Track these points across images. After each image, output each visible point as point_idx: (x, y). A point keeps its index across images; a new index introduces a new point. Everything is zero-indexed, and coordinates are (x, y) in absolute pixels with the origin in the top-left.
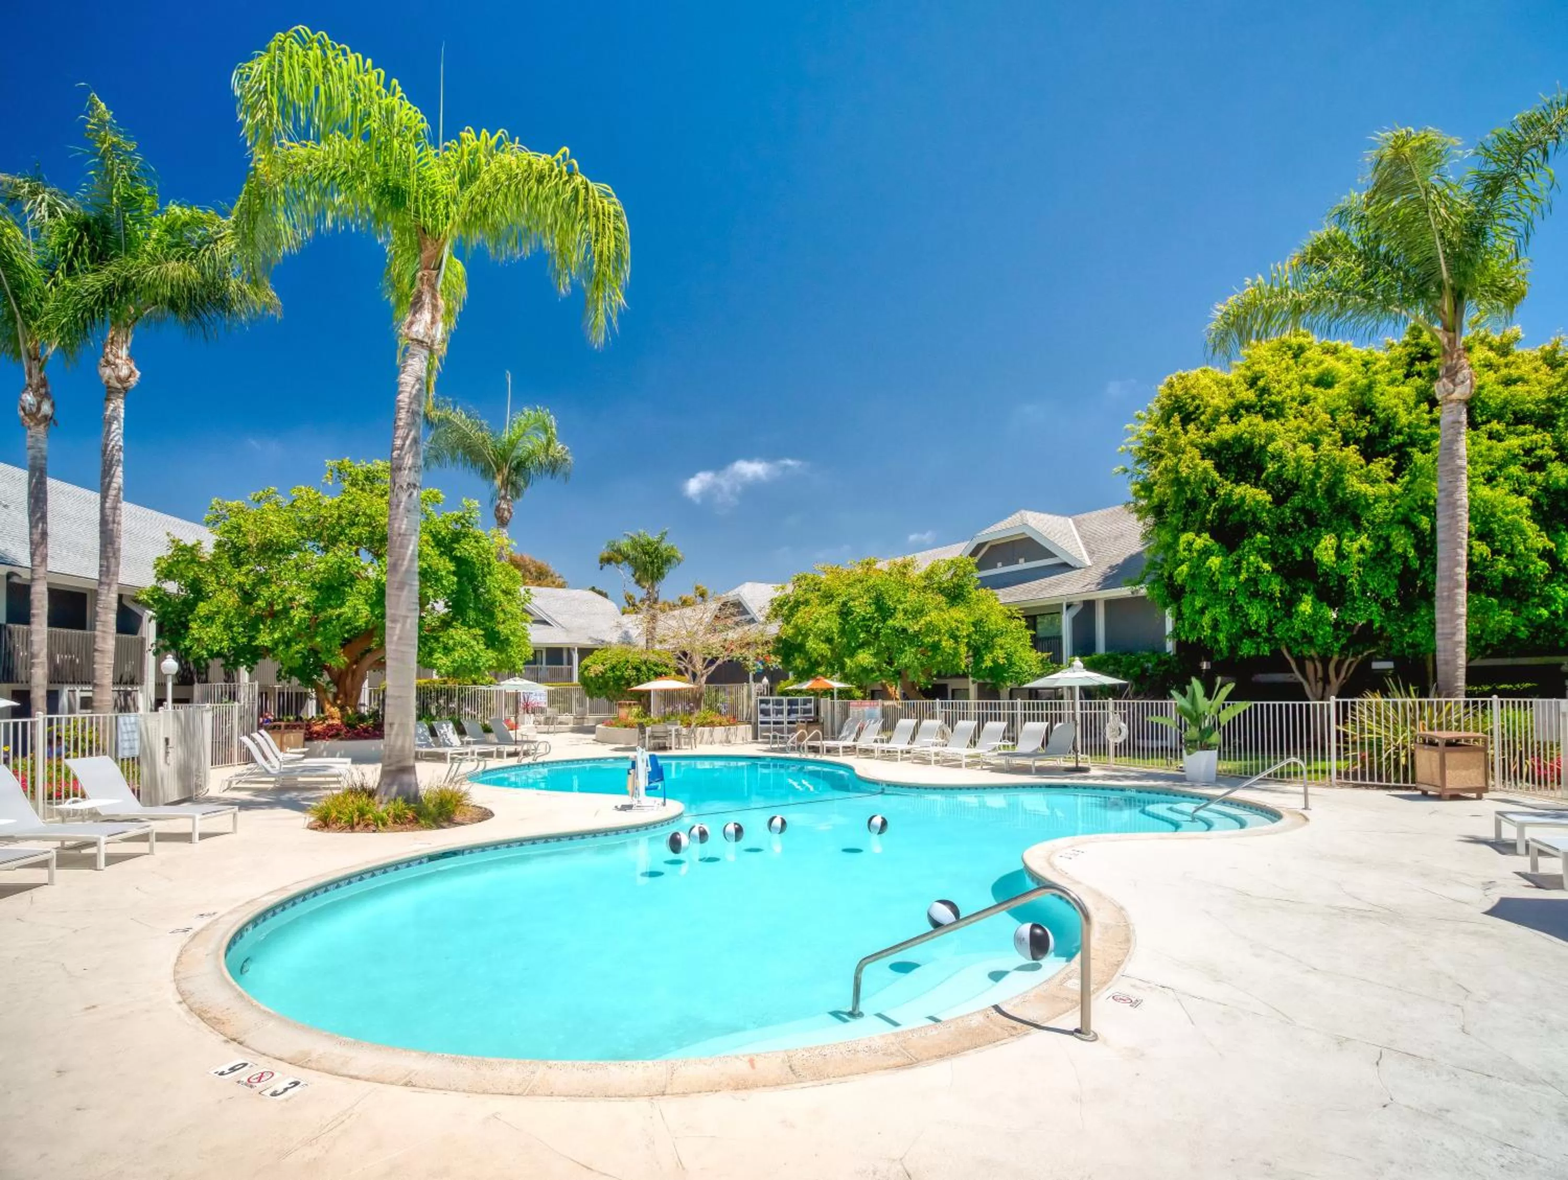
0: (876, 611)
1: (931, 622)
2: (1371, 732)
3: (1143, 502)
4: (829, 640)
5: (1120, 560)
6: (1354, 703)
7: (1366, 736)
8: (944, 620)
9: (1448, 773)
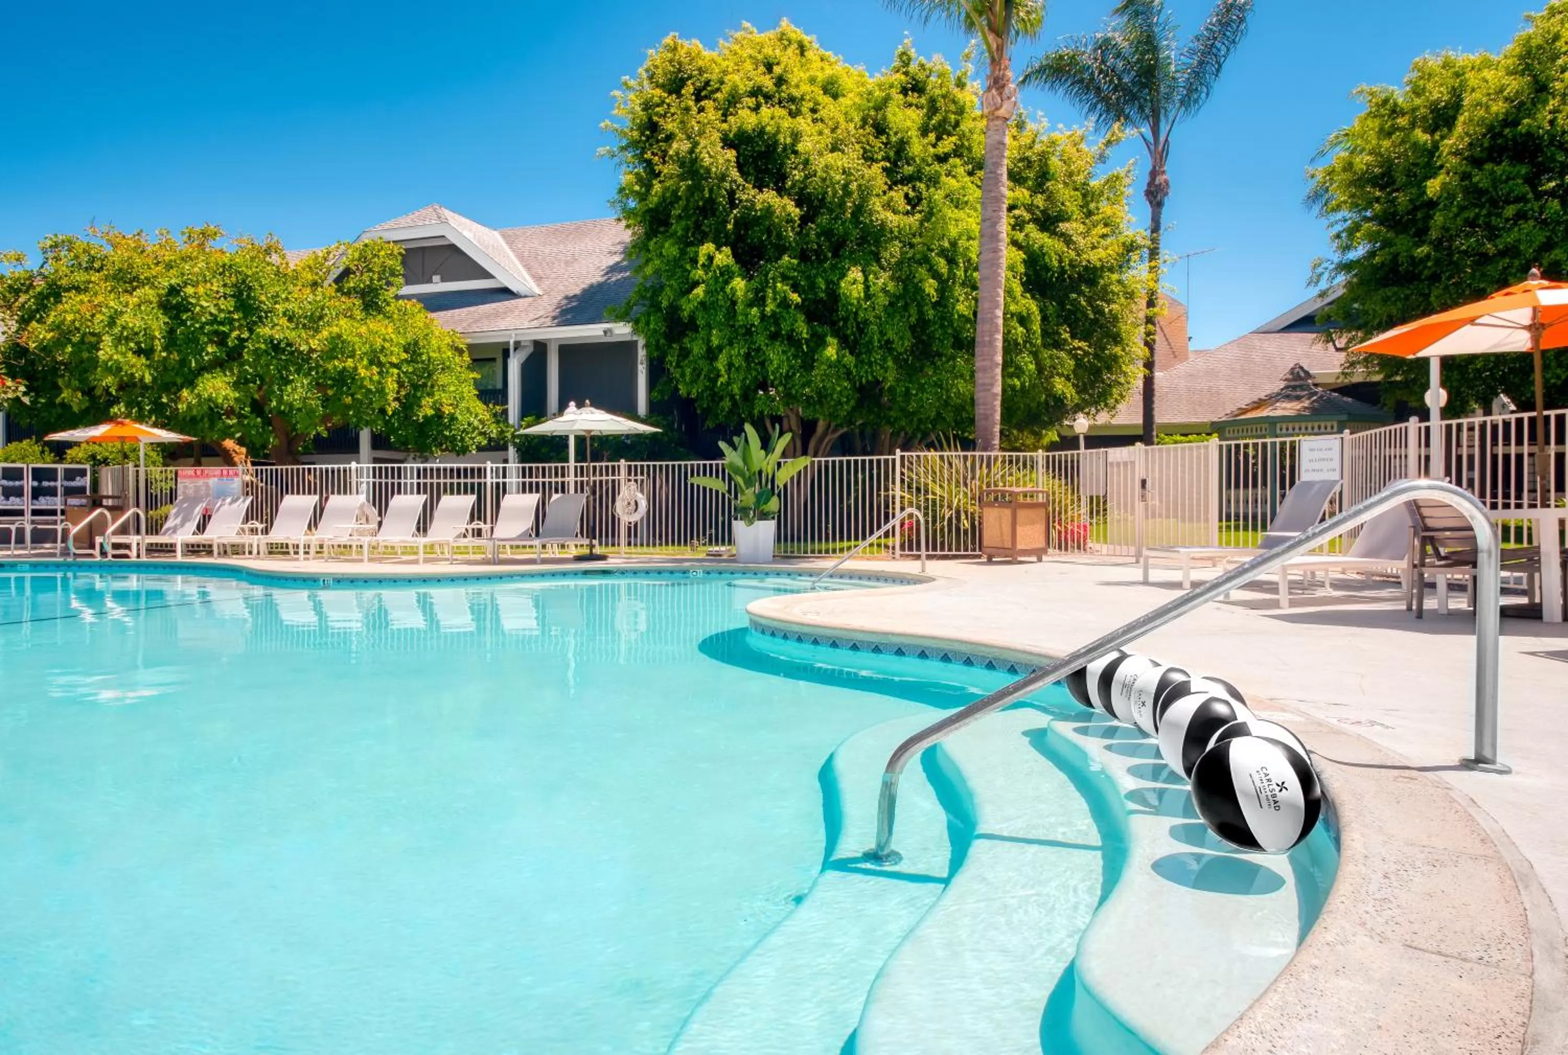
0: (237, 309)
1: (339, 336)
2: (934, 494)
3: (632, 204)
4: (145, 352)
5: (577, 291)
6: (918, 457)
7: (930, 496)
8: (360, 335)
9: (1019, 529)
